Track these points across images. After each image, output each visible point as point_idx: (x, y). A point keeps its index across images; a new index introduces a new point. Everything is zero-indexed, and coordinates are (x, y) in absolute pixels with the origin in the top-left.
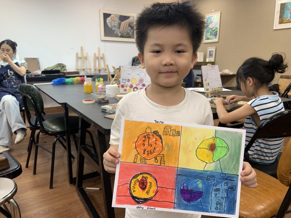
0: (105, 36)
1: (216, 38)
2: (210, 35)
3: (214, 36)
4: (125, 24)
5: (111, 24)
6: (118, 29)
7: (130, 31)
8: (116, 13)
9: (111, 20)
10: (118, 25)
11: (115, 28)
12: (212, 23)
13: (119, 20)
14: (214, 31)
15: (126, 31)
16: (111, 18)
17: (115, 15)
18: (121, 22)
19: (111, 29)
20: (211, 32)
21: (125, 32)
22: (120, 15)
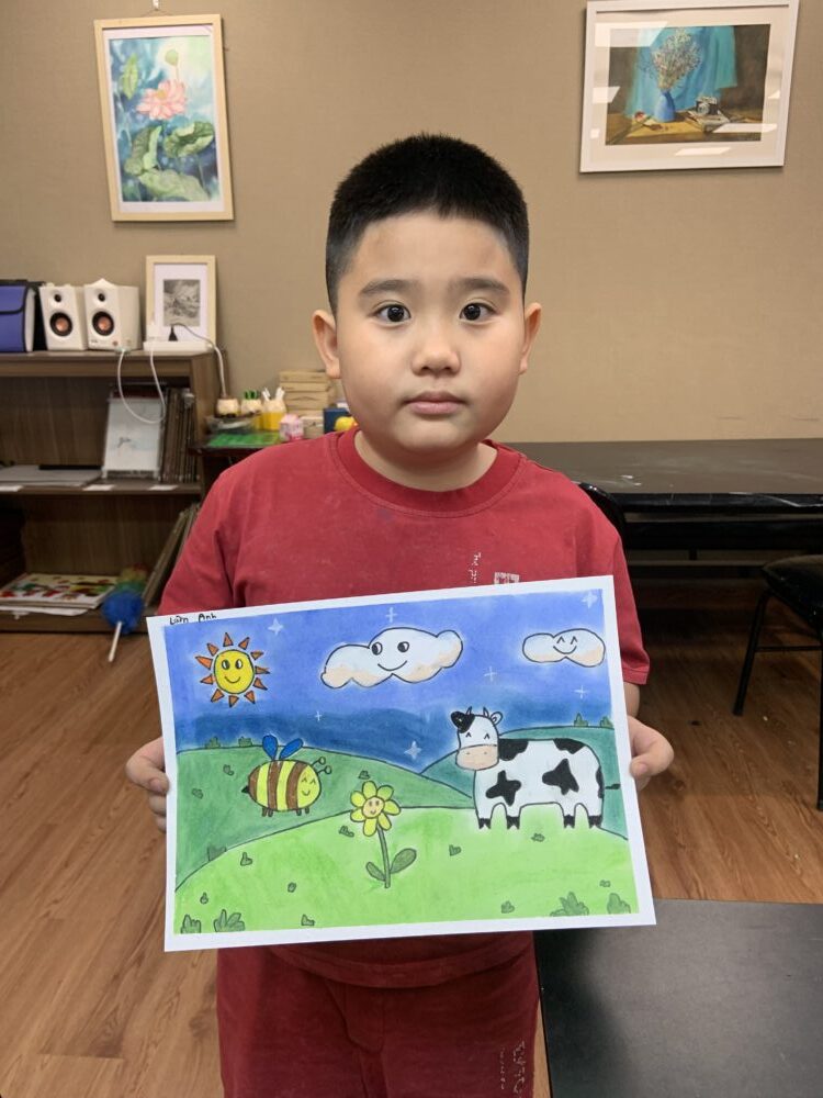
1: (209, 194)
2: (160, 167)
3: (193, 182)
12: (161, 86)
14: (190, 147)
20: (160, 148)
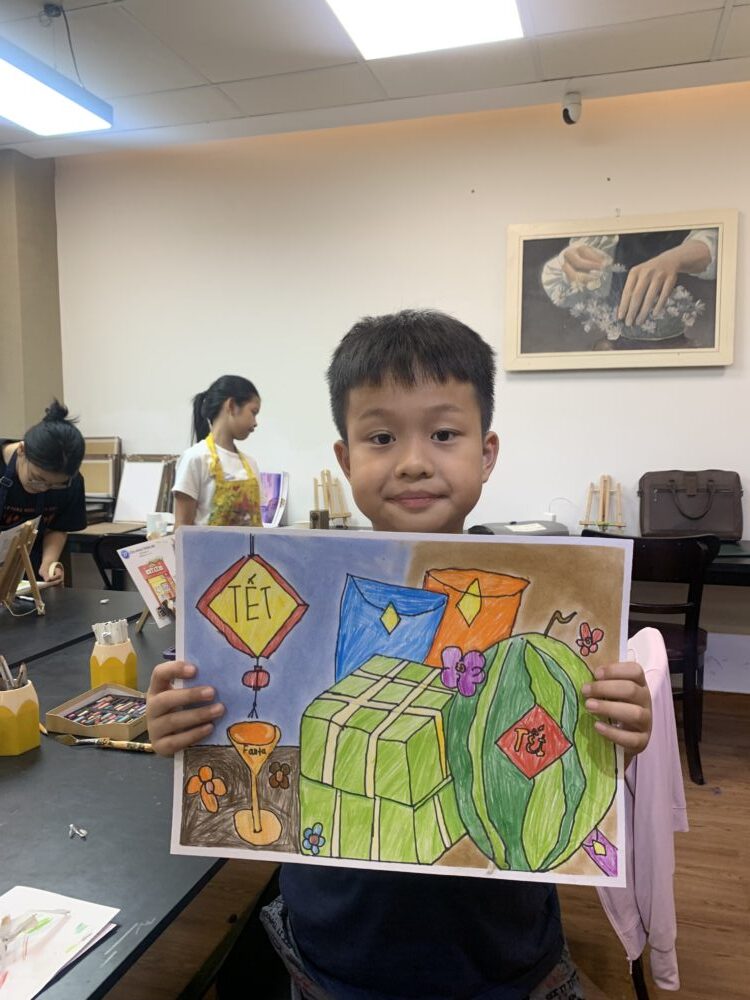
0: (525, 349)
4: (650, 275)
5: (567, 287)
6: (605, 308)
7: (681, 307)
8: (595, 230)
9: (569, 267)
10: (609, 286)
11: (585, 303)
13: (615, 262)
15: (656, 311)
16: (565, 257)
17: (592, 238)
18: (629, 268)
19: (563, 313)
21: (648, 317)
22: (620, 235)
